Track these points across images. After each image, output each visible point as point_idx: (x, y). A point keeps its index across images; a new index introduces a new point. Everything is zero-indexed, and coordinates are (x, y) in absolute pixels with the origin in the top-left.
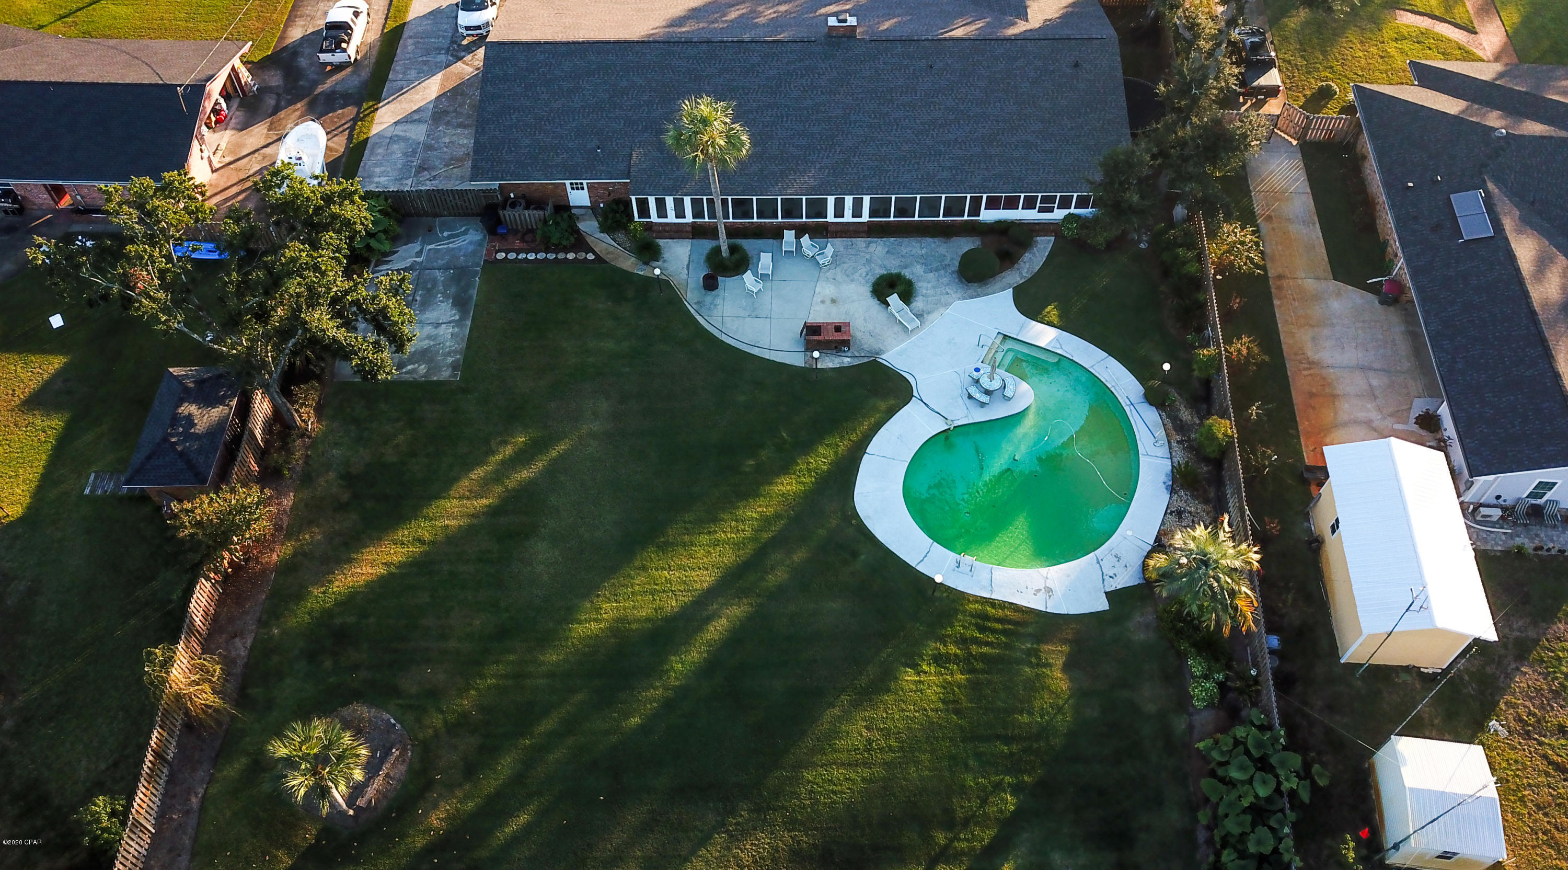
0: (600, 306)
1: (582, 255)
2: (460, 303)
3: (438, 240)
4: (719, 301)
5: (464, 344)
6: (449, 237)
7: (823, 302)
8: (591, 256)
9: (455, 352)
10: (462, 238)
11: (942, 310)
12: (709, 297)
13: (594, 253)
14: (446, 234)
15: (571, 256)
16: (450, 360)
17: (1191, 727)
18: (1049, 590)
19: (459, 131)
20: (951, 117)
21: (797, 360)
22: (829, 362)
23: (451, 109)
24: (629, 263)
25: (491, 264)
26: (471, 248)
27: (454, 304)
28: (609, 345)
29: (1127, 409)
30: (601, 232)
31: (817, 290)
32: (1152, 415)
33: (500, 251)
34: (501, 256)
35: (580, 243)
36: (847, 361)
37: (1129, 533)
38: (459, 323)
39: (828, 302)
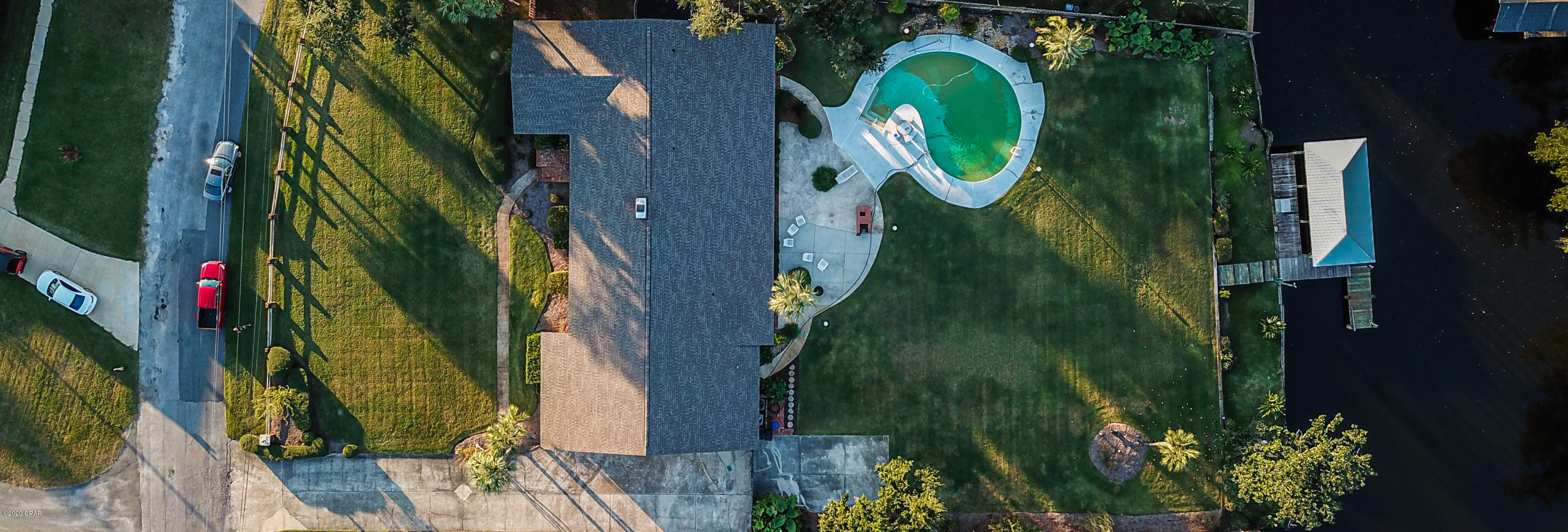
0: (834, 357)
1: (791, 373)
2: (829, 445)
3: (775, 468)
4: (831, 286)
5: (861, 437)
6: (772, 459)
7: (832, 222)
8: (793, 367)
9: (868, 441)
10: (773, 452)
11: (840, 151)
12: (827, 292)
13: (790, 365)
14: (769, 463)
15: (792, 380)
16: (874, 443)
17: (1101, 52)
18: (1033, 112)
19: (667, 471)
20: (714, 138)
21: (877, 239)
22: (879, 219)
23: (643, 481)
24: (798, 344)
25: (796, 430)
26: (783, 445)
27: (830, 448)
28: (864, 350)
29: (917, 53)
30: (771, 362)
31: (822, 225)
32: (922, 39)
33: (786, 427)
34: (790, 425)
35: (782, 375)
36: (878, 209)
37: (1000, 66)
38: (845, 443)
39: (832, 218)
